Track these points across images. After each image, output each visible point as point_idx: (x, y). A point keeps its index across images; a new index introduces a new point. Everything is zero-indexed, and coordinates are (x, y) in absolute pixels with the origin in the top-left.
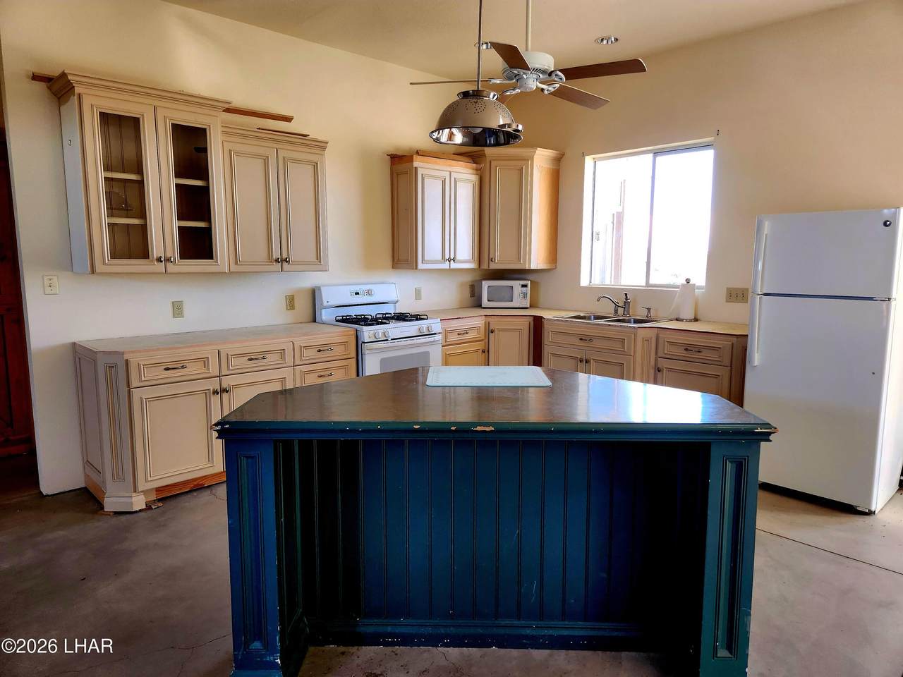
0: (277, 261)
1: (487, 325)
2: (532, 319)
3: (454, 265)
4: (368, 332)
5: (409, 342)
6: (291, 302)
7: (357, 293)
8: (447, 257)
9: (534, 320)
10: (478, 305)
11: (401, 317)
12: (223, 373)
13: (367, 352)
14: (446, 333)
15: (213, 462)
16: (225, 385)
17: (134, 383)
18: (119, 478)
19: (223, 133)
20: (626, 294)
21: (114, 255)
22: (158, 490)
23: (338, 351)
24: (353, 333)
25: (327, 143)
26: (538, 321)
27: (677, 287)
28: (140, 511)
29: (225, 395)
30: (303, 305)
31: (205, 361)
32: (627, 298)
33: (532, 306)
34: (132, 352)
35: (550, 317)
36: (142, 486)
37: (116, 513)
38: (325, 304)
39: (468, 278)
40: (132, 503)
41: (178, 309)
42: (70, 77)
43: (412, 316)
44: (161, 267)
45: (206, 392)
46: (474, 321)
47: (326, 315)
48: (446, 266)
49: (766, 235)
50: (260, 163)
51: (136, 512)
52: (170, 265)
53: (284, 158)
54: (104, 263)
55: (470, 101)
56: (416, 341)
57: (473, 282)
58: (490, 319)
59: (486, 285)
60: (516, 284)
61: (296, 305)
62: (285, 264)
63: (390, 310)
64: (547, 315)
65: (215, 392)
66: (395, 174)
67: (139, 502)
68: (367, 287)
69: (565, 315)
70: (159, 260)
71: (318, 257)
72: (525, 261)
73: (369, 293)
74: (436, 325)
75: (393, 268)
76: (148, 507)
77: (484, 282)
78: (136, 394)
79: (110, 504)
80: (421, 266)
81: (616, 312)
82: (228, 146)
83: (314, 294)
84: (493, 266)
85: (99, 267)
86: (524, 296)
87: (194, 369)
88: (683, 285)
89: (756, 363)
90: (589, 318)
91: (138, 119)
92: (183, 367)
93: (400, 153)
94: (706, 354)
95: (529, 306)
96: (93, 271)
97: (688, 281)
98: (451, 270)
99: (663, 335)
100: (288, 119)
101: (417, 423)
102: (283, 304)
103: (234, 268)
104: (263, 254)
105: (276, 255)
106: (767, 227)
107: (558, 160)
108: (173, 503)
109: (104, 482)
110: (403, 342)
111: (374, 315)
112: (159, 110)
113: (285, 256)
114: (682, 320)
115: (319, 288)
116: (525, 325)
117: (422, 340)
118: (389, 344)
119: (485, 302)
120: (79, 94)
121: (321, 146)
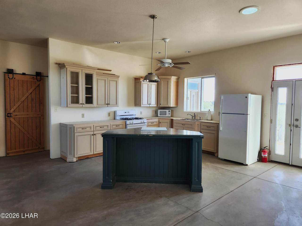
0: (107, 104)
1: (159, 121)
2: (170, 120)
3: (150, 106)
4: (128, 122)
5: (138, 124)
6: (109, 114)
7: (126, 112)
8: (149, 103)
9: (171, 120)
10: (157, 116)
11: (136, 119)
12: (94, 130)
13: (128, 127)
14: (148, 123)
15: (91, 152)
16: (94, 133)
17: (75, 132)
18: (70, 154)
19: (96, 75)
20: (194, 113)
21: (72, 103)
22: (79, 157)
23: (121, 126)
24: (125, 122)
25: (119, 76)
26: (172, 120)
27: (207, 112)
28: (75, 162)
29: (95, 136)
30: (112, 115)
31: (91, 127)
32: (195, 115)
33: (171, 117)
34: (75, 125)
35: (175, 119)
36: (76, 156)
37: (69, 162)
38: (118, 115)
39: (154, 109)
40: (73, 160)
41: (83, 116)
42: (65, 64)
43: (139, 118)
44: (81, 106)
45: (90, 135)
46: (156, 120)
47: (118, 118)
48: (148, 106)
49: (222, 99)
50: (104, 81)
51: (74, 162)
52: (83, 105)
53: (109, 80)
54: (70, 105)
55: (150, 75)
56: (140, 124)
57: (156, 110)
58: (160, 120)
59: (159, 111)
60: (167, 111)
61: (110, 115)
62: (109, 105)
63: (134, 117)
64: (174, 118)
65: (93, 135)
66: (136, 83)
67: (75, 160)
68: (128, 111)
69: (179, 119)
70: (81, 104)
71: (116, 103)
72: (169, 105)
73: (128, 112)
74: (145, 121)
75: (135, 106)
76: (77, 161)
77: (159, 110)
78: (76, 134)
79: (68, 160)
80: (142, 106)
81: (192, 118)
82: (97, 78)
83: (115, 112)
84: (161, 106)
85: (69, 106)
86: (169, 113)
87: (88, 129)
88: (208, 111)
89: (221, 130)
90: (186, 119)
91: (78, 73)
92: (86, 129)
93: (137, 78)
94: (211, 128)
95: (170, 116)
96: (67, 106)
97: (209, 110)
98: (150, 107)
99: (202, 123)
100: (110, 71)
101: (138, 134)
102: (107, 115)
103: (97, 106)
104: (104, 103)
105: (107, 103)
106: (222, 97)
107: (178, 79)
108: (82, 161)
109: (67, 155)
110: (137, 125)
111: (130, 118)
112: (83, 70)
113: (109, 103)
114: (208, 120)
115: (116, 111)
116: (169, 121)
117: (142, 124)
118: (134, 125)
119: (159, 115)
120: (67, 68)
121: (118, 77)
